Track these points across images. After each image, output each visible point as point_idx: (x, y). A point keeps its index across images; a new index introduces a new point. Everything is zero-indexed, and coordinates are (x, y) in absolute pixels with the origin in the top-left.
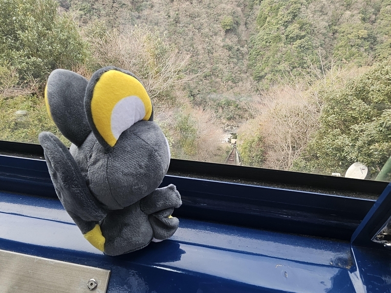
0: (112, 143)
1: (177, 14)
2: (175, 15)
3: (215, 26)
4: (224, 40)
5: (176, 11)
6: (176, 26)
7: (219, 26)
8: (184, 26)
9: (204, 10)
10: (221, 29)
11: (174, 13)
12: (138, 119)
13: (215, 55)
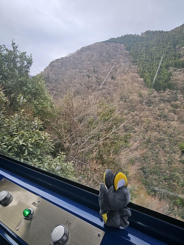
0: (116, 189)
1: (149, 138)
2: (148, 138)
3: (174, 147)
4: (180, 157)
5: (149, 136)
6: (148, 144)
7: (177, 147)
8: (153, 145)
9: (167, 137)
10: (179, 150)
11: (147, 137)
12: (123, 185)
13: (173, 165)
